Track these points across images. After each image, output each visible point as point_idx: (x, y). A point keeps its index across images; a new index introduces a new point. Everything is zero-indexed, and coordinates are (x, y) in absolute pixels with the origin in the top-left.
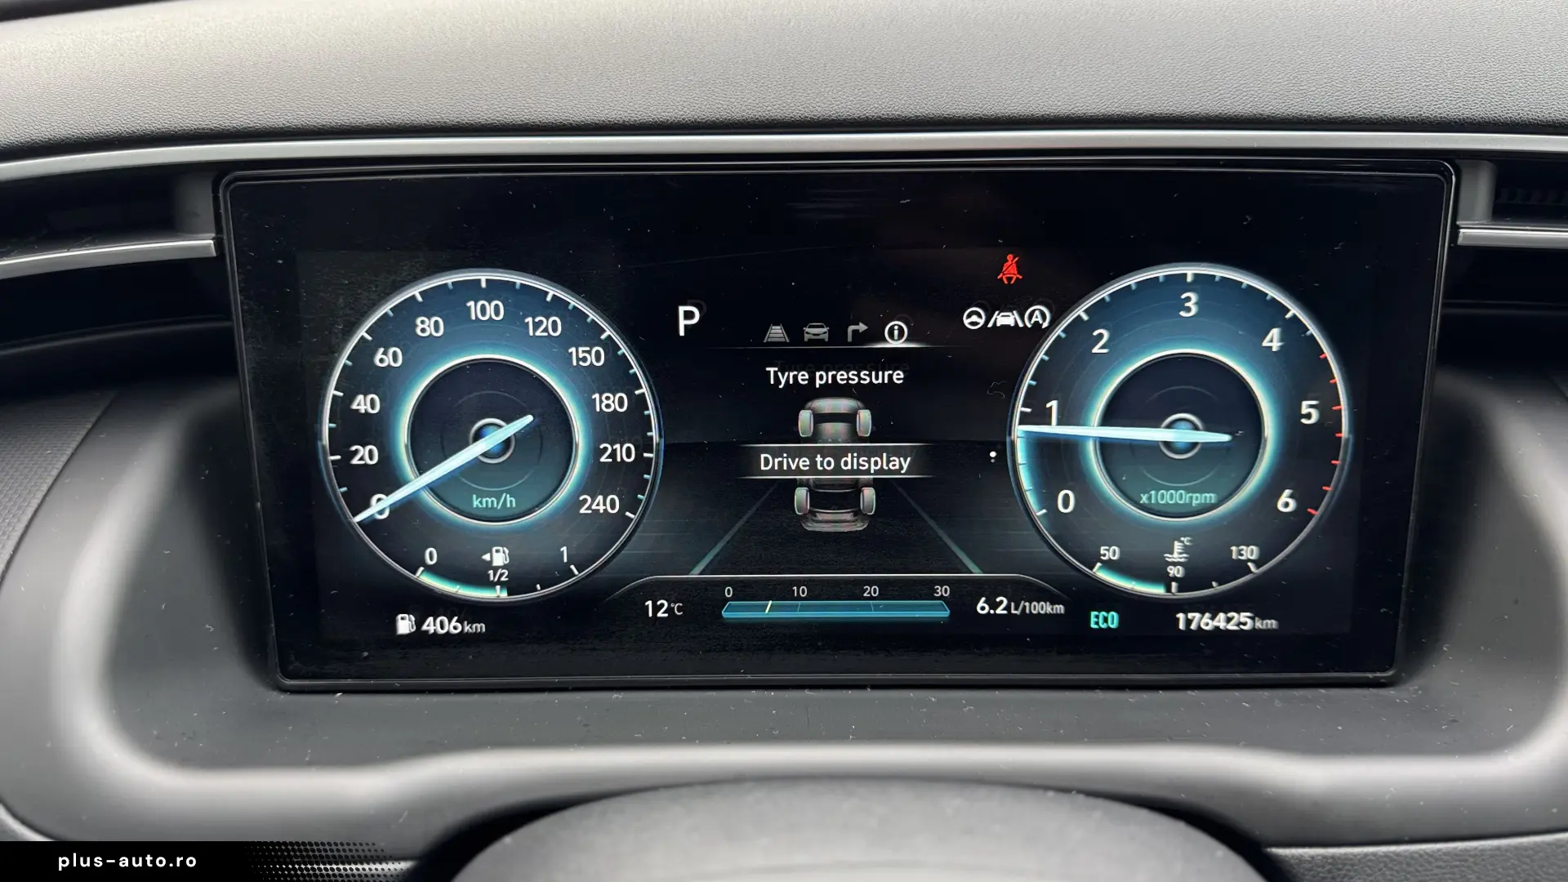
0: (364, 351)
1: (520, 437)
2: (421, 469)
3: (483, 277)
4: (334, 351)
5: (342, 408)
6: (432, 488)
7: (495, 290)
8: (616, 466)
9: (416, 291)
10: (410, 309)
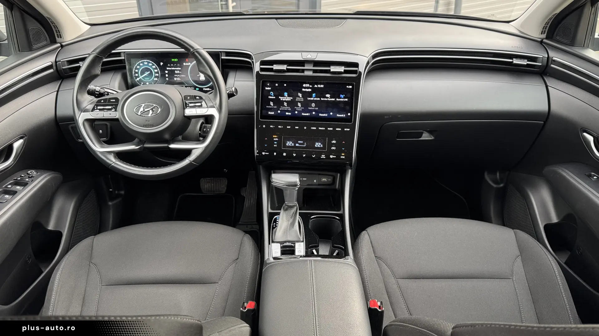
0: (136, 66)
1: (149, 74)
2: (141, 76)
3: (145, 61)
4: (134, 67)
5: (135, 71)
6: (142, 78)
7: (146, 62)
8: (157, 76)
9: (140, 62)
10: (140, 63)
